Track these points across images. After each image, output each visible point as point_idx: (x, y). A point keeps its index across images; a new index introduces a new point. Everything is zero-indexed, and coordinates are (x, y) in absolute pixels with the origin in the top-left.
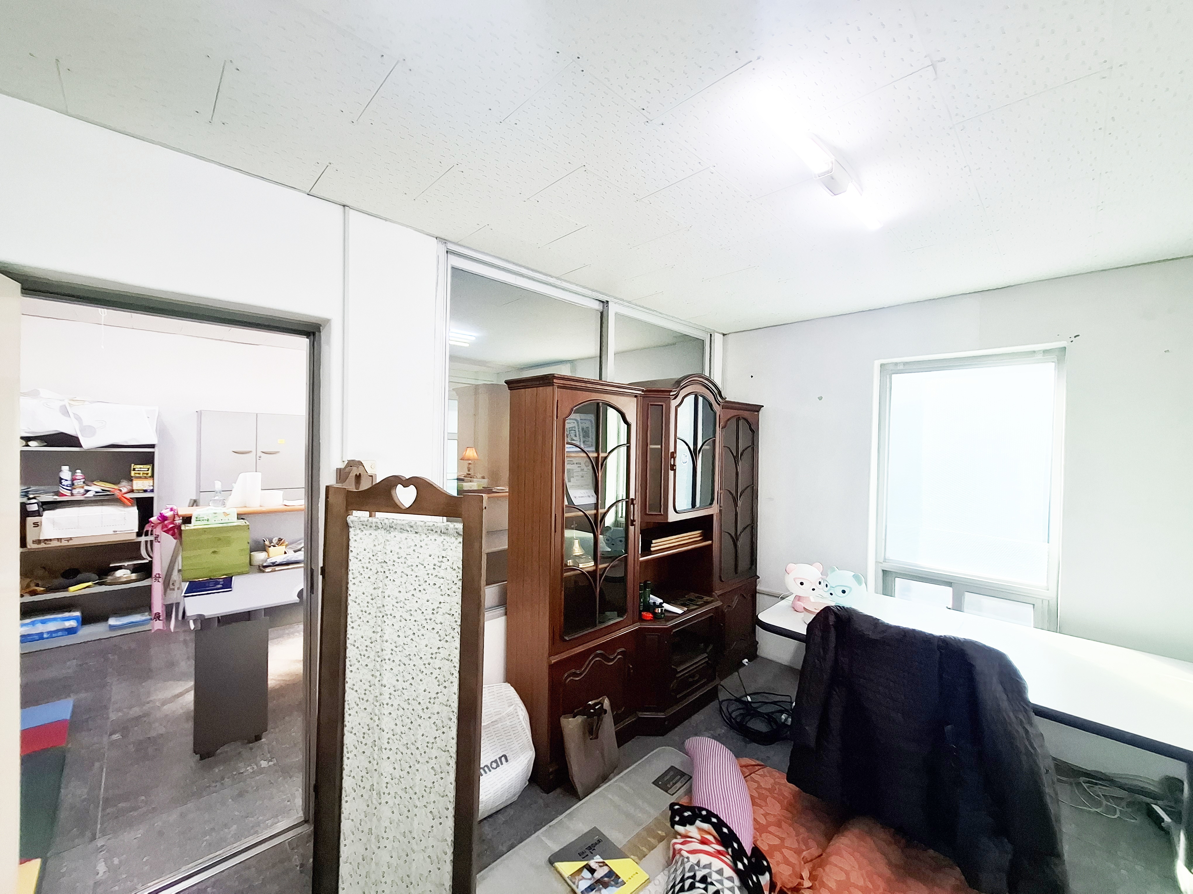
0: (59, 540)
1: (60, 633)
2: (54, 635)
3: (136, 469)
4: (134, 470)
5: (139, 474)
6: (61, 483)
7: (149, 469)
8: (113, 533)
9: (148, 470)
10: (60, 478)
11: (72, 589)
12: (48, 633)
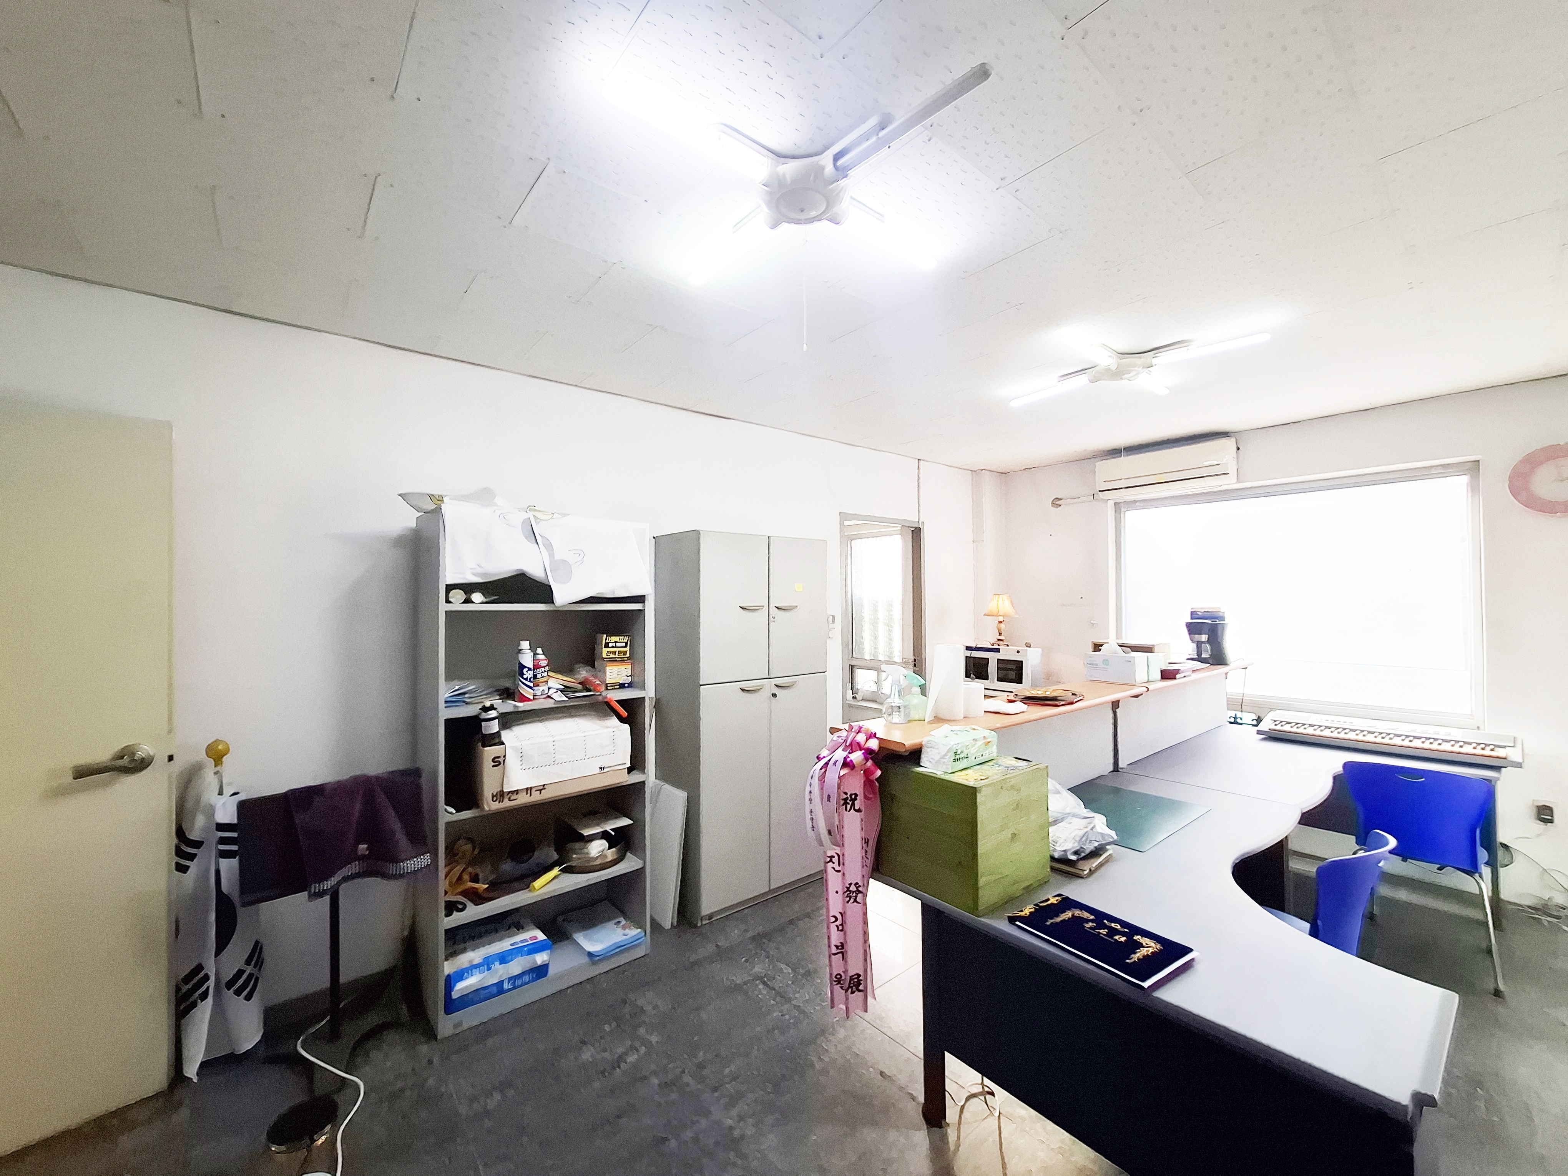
0: (529, 790)
1: (526, 978)
2: (518, 982)
3: (610, 645)
4: (607, 645)
5: (614, 653)
6: (522, 674)
7: (626, 643)
8: (598, 771)
9: (626, 646)
10: (520, 663)
11: (538, 883)
12: (510, 979)
